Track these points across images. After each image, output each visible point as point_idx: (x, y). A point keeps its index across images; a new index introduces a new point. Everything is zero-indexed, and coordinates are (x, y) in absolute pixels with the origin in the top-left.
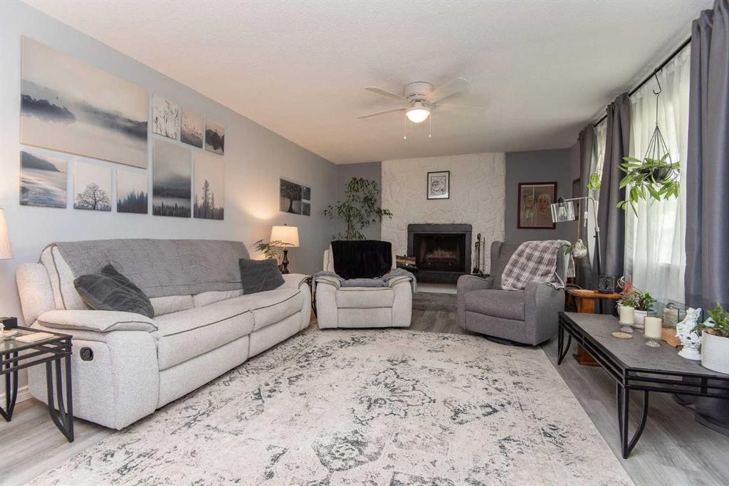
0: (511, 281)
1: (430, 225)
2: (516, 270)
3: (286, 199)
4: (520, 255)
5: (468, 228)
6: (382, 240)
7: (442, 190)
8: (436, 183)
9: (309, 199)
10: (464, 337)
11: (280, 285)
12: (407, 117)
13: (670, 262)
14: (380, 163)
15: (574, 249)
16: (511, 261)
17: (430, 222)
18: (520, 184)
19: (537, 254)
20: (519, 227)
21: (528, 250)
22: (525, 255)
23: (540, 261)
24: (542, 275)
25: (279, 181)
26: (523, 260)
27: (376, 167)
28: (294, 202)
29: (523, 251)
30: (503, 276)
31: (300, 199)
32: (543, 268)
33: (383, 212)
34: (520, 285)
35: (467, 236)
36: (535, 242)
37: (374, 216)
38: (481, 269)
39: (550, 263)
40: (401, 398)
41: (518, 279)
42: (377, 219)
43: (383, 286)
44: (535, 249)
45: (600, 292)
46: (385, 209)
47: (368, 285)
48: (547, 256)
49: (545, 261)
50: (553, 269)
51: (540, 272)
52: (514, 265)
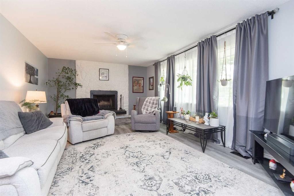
0: (145, 111)
1: (100, 91)
2: (146, 107)
3: (28, 74)
4: (147, 102)
5: (116, 92)
6: (77, 98)
7: (106, 77)
8: (103, 74)
9: (37, 76)
10: (134, 133)
11: (51, 125)
12: (117, 48)
13: (188, 102)
14: (75, 61)
15: (165, 99)
16: (144, 104)
17: (100, 90)
18: (133, 77)
19: (152, 101)
20: (133, 92)
21: (149, 100)
22: (148, 102)
23: (153, 104)
24: (154, 108)
25: (24, 64)
26: (148, 103)
27: (73, 62)
28: (31, 77)
29: (147, 101)
30: (142, 109)
31: (34, 75)
32: (154, 106)
33: (78, 85)
34: (148, 112)
35: (116, 95)
36: (151, 97)
37: (72, 86)
38: (122, 108)
39: (156, 104)
40: (143, 159)
41: (147, 110)
42: (74, 88)
43: (102, 118)
44: (151, 99)
45: (173, 111)
46: (79, 83)
47: (96, 119)
48: (155, 102)
49: (155, 104)
50: (157, 106)
51: (153, 107)
52: (145, 105)
